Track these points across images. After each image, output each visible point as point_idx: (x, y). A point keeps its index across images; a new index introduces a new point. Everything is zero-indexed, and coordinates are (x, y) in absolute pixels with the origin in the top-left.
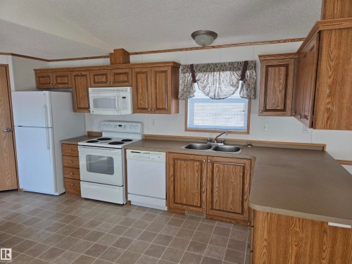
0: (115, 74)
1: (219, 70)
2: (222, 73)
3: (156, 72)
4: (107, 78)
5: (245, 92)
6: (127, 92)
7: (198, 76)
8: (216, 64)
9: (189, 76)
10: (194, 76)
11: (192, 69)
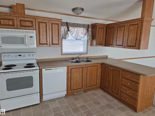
0: (21, 21)
1: (79, 27)
2: (80, 28)
3: (52, 24)
4: (13, 22)
5: (88, 37)
6: (33, 33)
7: (70, 28)
8: (78, 24)
9: (66, 27)
10: (68, 28)
11: (67, 25)
